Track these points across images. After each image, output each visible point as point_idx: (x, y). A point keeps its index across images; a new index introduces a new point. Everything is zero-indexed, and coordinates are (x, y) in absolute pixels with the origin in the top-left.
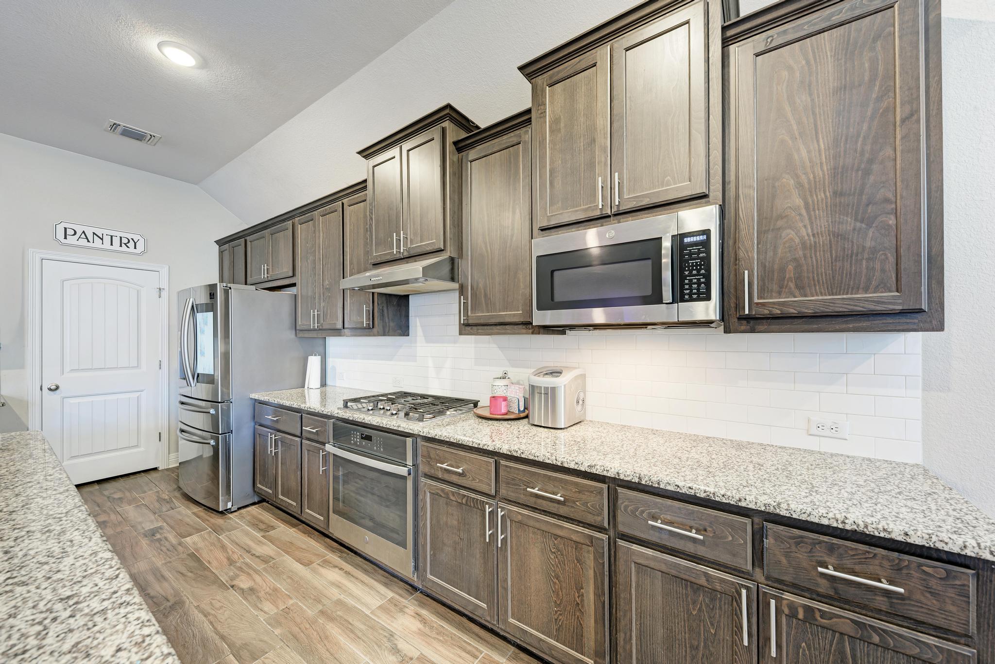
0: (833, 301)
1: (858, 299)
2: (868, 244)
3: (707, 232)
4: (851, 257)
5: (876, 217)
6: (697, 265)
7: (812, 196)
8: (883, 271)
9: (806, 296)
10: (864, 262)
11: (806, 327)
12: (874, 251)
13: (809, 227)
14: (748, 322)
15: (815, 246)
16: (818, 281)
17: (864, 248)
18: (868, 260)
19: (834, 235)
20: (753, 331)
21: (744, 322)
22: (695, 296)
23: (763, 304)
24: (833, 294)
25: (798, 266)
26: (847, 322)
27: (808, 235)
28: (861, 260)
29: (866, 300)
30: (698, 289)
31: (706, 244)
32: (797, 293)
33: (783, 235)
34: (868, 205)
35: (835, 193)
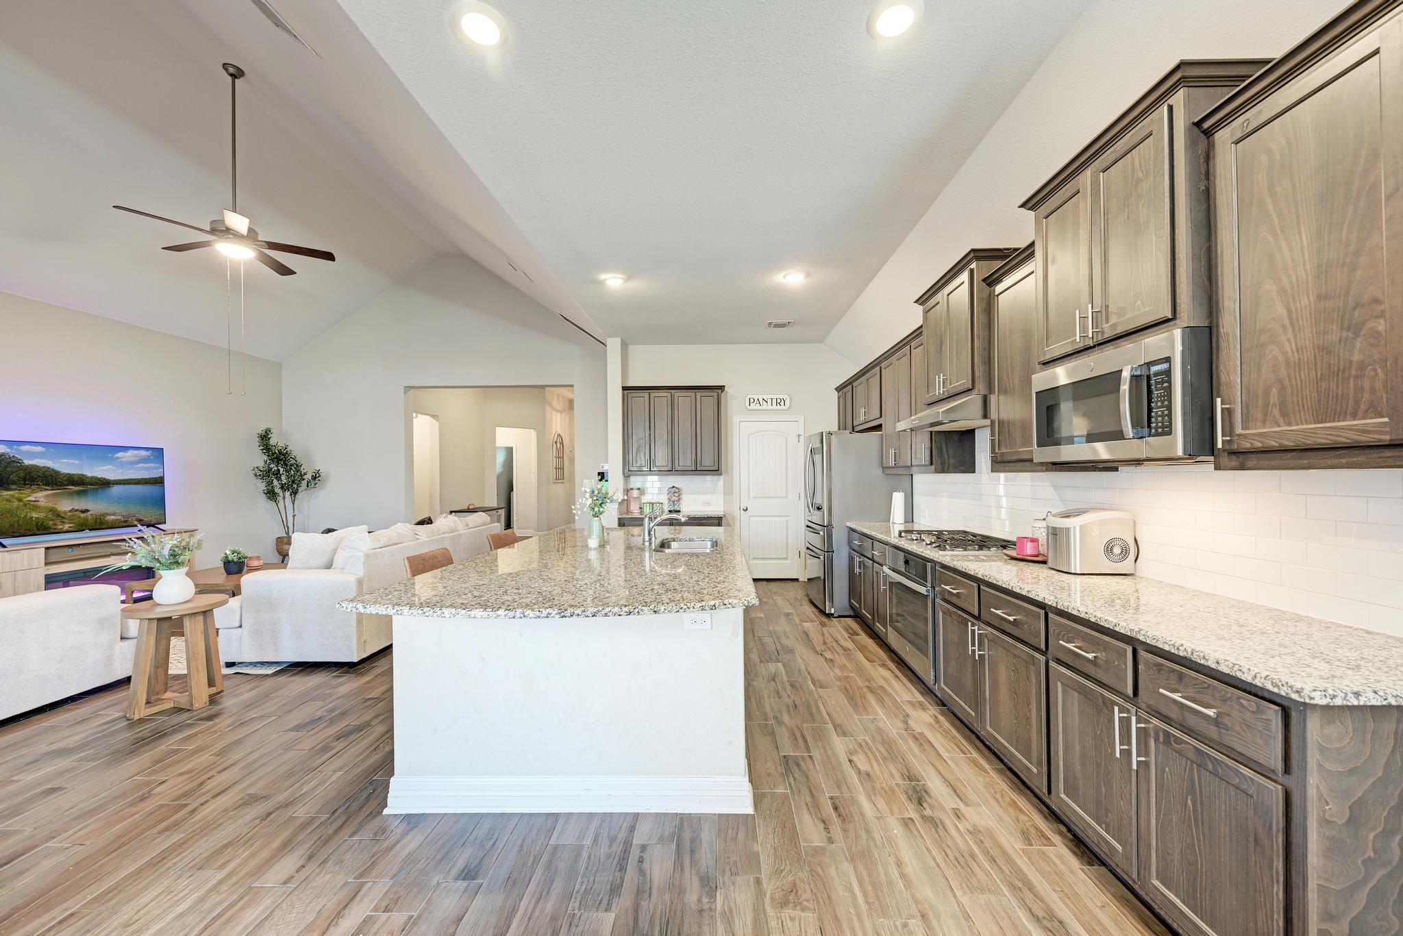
0: (1314, 432)
1: (1342, 428)
2: (1356, 357)
3: (1168, 360)
4: (1338, 374)
5: (1363, 323)
6: (1161, 396)
7: (1295, 302)
8: (1373, 390)
9: (1290, 425)
10: (1352, 379)
11: (1297, 462)
12: (1362, 366)
13: (1293, 340)
14: (1237, 457)
15: (1299, 364)
16: (1303, 406)
17: (1351, 362)
18: (1356, 377)
19: (1318, 348)
20: (1242, 467)
21: (1234, 457)
22: (1160, 430)
23: (1245, 436)
24: (1318, 422)
25: (1282, 389)
26: (1339, 457)
27: (1292, 350)
28: (1349, 378)
29: (1350, 428)
30: (1162, 423)
31: (1168, 373)
32: (1281, 421)
33: (1267, 352)
34: (1354, 309)
35: (1319, 297)
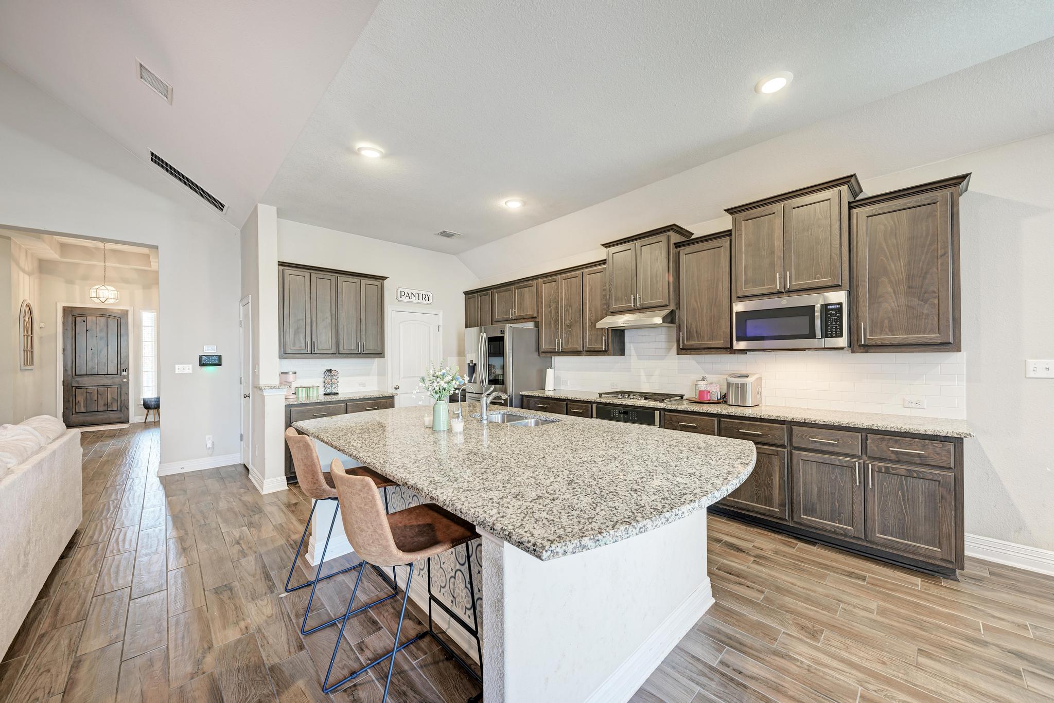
0: (907, 338)
1: (920, 337)
2: (925, 311)
3: (841, 304)
4: (917, 317)
5: (929, 299)
6: (835, 320)
7: (897, 287)
8: (932, 324)
9: (894, 335)
10: (923, 320)
11: (895, 350)
12: (927, 315)
13: (896, 302)
14: (864, 348)
15: (899, 311)
16: (901, 328)
17: (923, 313)
18: (925, 319)
19: (908, 307)
20: (867, 352)
21: (862, 348)
22: (834, 335)
23: (872, 339)
24: (908, 335)
25: (890, 321)
26: (915, 348)
27: (895, 306)
28: (922, 319)
29: (924, 338)
30: (836, 332)
31: (840, 310)
32: (890, 333)
33: (882, 305)
34: (925, 293)
35: (909, 287)
